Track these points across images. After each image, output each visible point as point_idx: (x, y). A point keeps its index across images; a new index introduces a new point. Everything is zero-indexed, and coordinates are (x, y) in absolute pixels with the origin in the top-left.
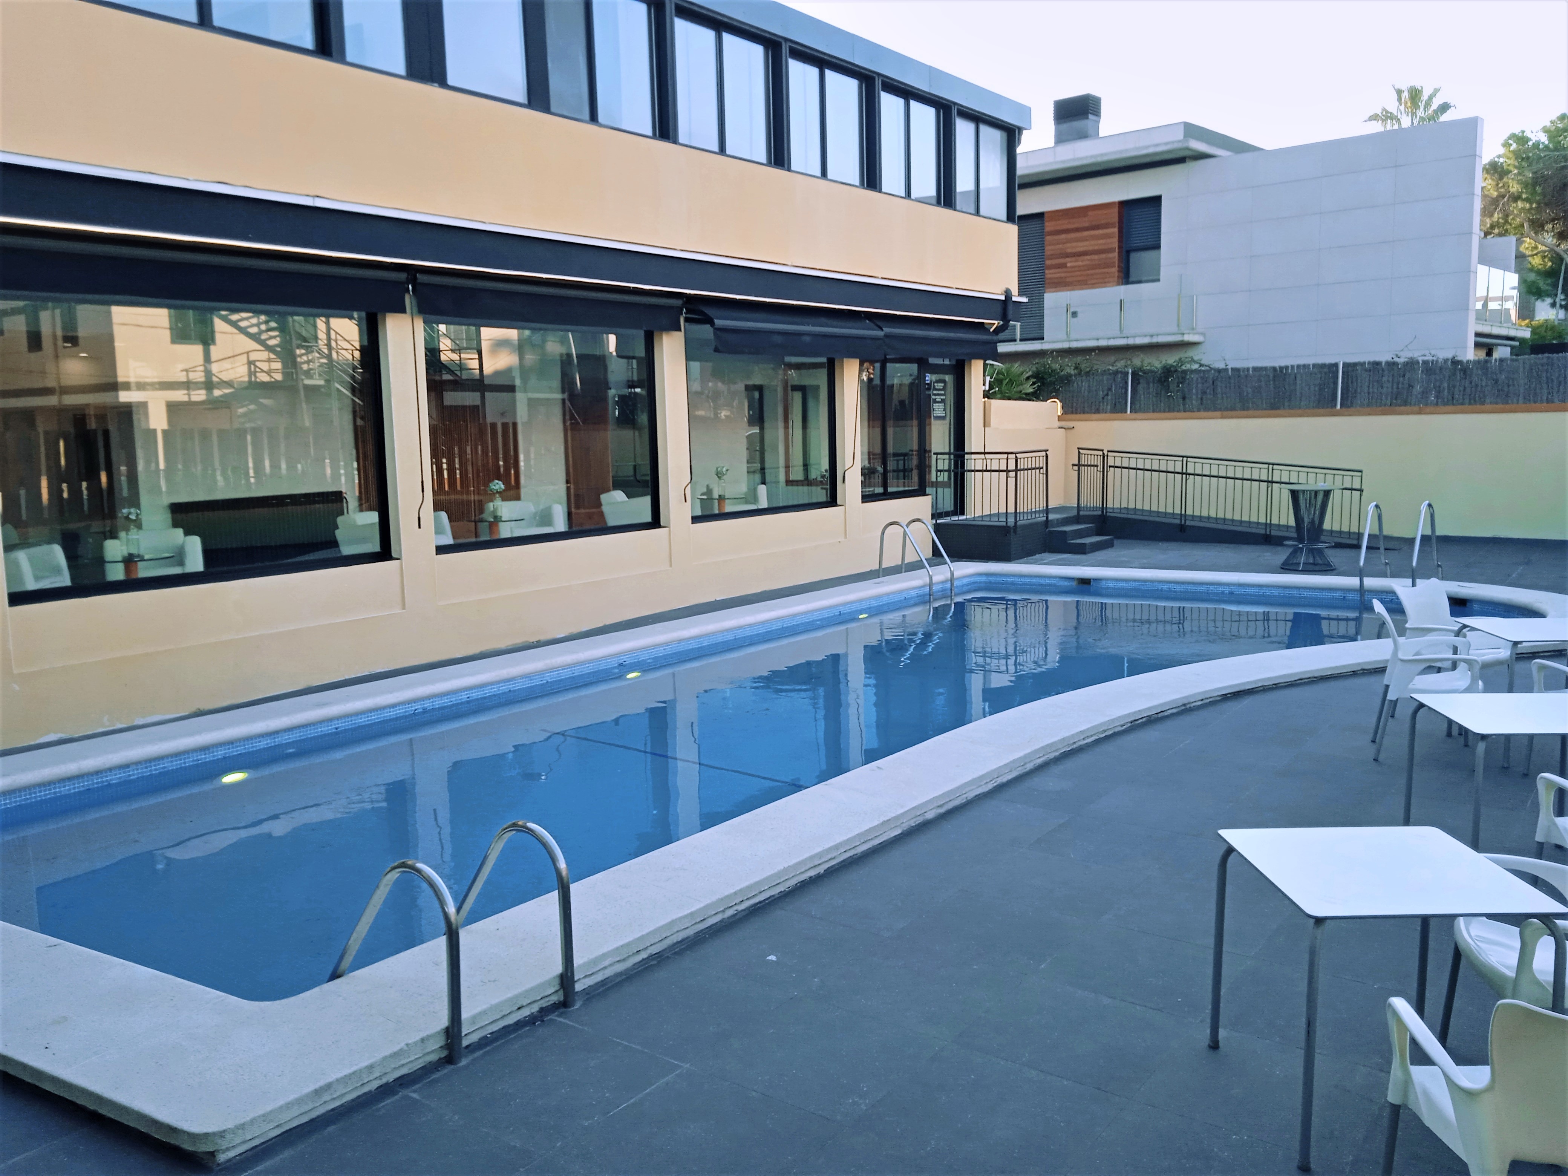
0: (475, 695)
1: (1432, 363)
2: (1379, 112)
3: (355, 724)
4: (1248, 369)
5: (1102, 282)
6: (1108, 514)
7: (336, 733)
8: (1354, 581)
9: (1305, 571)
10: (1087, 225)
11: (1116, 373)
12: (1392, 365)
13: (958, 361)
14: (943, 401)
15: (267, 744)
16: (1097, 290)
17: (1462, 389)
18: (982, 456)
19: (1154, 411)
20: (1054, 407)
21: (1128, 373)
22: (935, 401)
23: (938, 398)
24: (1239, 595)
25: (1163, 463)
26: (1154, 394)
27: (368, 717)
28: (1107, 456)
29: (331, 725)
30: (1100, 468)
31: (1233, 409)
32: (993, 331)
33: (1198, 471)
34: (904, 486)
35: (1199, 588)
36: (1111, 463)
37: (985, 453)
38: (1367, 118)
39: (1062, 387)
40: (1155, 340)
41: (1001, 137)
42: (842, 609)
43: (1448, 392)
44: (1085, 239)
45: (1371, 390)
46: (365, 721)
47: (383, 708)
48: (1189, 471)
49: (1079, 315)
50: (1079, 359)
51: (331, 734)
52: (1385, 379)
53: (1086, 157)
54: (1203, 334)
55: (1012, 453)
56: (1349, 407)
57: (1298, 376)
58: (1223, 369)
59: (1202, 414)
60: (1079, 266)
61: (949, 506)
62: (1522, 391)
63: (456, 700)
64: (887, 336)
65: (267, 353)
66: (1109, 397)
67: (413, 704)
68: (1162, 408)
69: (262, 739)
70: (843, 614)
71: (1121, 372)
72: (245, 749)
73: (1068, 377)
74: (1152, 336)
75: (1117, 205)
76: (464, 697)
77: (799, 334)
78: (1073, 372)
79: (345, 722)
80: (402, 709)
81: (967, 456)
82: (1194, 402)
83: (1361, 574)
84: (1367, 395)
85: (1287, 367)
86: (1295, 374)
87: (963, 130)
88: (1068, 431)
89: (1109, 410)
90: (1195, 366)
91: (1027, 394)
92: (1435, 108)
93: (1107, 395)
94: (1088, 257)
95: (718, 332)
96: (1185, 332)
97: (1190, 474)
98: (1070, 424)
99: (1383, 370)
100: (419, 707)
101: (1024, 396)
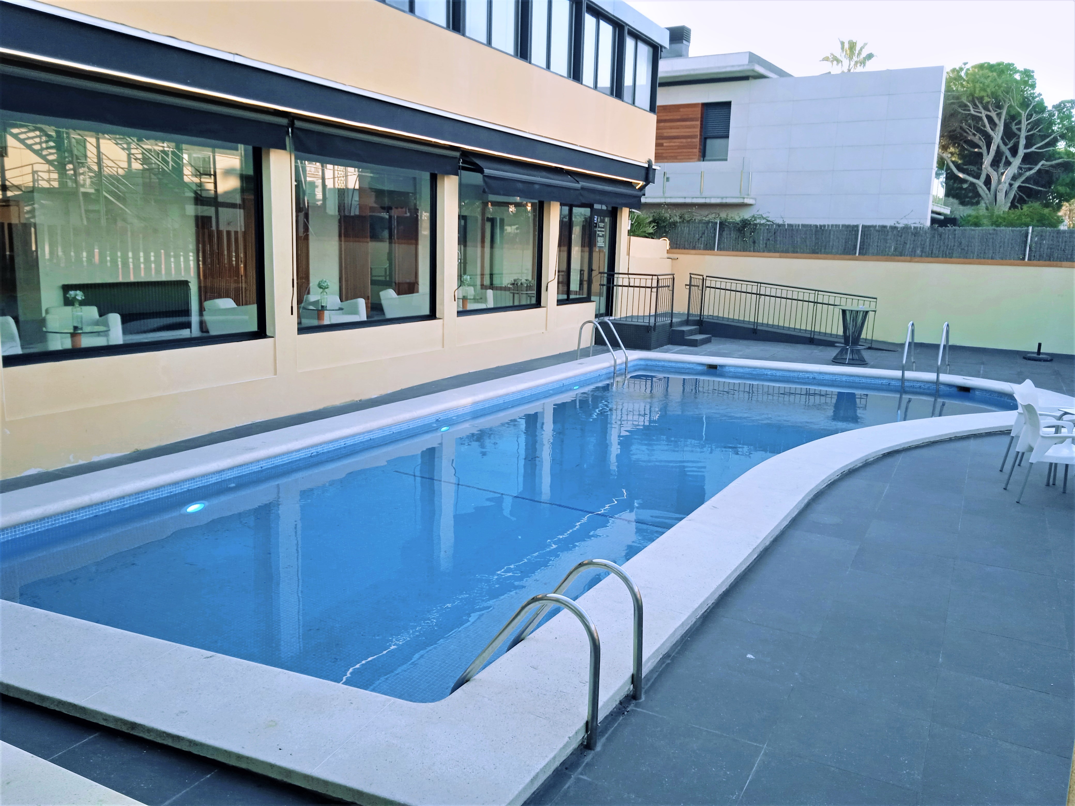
0: (349, 442)
1: (920, 228)
2: (829, 55)
3: (273, 464)
4: (799, 225)
5: (687, 158)
6: (704, 320)
7: (262, 471)
8: (898, 374)
9: (850, 364)
10: (679, 117)
11: (708, 222)
12: (894, 228)
13: (613, 208)
14: (603, 236)
15: (217, 479)
16: (684, 164)
17: (938, 246)
18: (627, 276)
19: (733, 250)
20: (664, 243)
21: (716, 223)
22: (599, 236)
23: (601, 234)
24: (818, 380)
25: (744, 286)
26: (734, 238)
27: (282, 459)
28: (706, 280)
29: (258, 465)
30: (700, 288)
31: (787, 251)
32: (639, 189)
33: (768, 293)
34: (579, 295)
35: (792, 374)
36: (708, 285)
37: (628, 274)
38: (821, 59)
39: (670, 230)
40: (724, 201)
41: (648, 51)
42: (564, 382)
43: (929, 248)
44: (677, 128)
45: (879, 244)
46: (280, 462)
47: (292, 452)
48: (761, 293)
49: (670, 180)
50: (684, 211)
51: (258, 471)
52: (889, 237)
53: (683, 70)
54: (755, 199)
55: (655, 275)
56: (865, 255)
57: (832, 233)
58: (781, 224)
59: (766, 254)
60: (672, 146)
61: (603, 310)
62: (976, 250)
63: (337, 446)
64: (583, 188)
65: (47, 165)
66: (703, 239)
67: (311, 449)
68: (739, 249)
69: (213, 476)
70: (566, 385)
71: (712, 222)
72: (202, 483)
73: (675, 223)
74: (722, 198)
75: (700, 106)
76: (342, 444)
77: (533, 183)
78: (678, 220)
79: (267, 463)
80: (304, 453)
81: (616, 276)
82: (761, 246)
83: (903, 369)
84: (876, 247)
85: (824, 226)
86: (830, 230)
87: (630, 43)
88: (674, 261)
89: (702, 248)
90: (763, 221)
91: (649, 234)
92: (865, 56)
93: (701, 237)
94: (679, 140)
95: (486, 179)
96: (745, 197)
97: (761, 295)
98: (675, 256)
99: (888, 232)
100: (314, 451)
101: (647, 235)
